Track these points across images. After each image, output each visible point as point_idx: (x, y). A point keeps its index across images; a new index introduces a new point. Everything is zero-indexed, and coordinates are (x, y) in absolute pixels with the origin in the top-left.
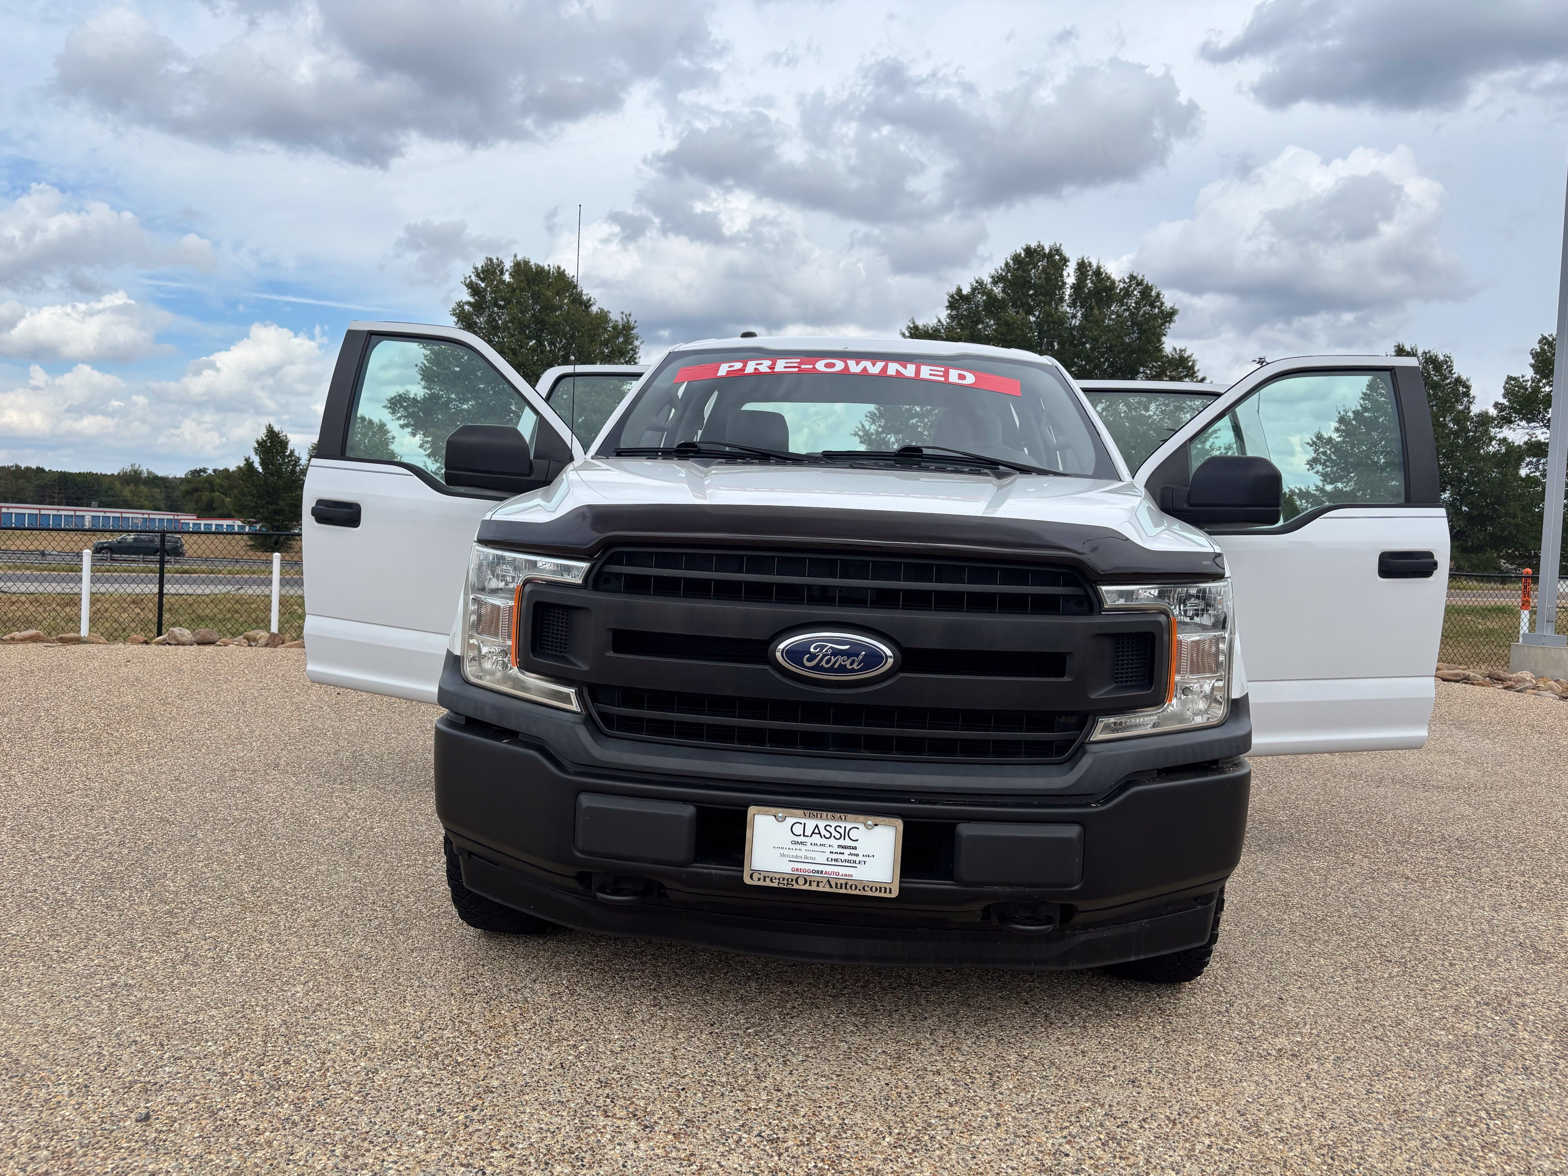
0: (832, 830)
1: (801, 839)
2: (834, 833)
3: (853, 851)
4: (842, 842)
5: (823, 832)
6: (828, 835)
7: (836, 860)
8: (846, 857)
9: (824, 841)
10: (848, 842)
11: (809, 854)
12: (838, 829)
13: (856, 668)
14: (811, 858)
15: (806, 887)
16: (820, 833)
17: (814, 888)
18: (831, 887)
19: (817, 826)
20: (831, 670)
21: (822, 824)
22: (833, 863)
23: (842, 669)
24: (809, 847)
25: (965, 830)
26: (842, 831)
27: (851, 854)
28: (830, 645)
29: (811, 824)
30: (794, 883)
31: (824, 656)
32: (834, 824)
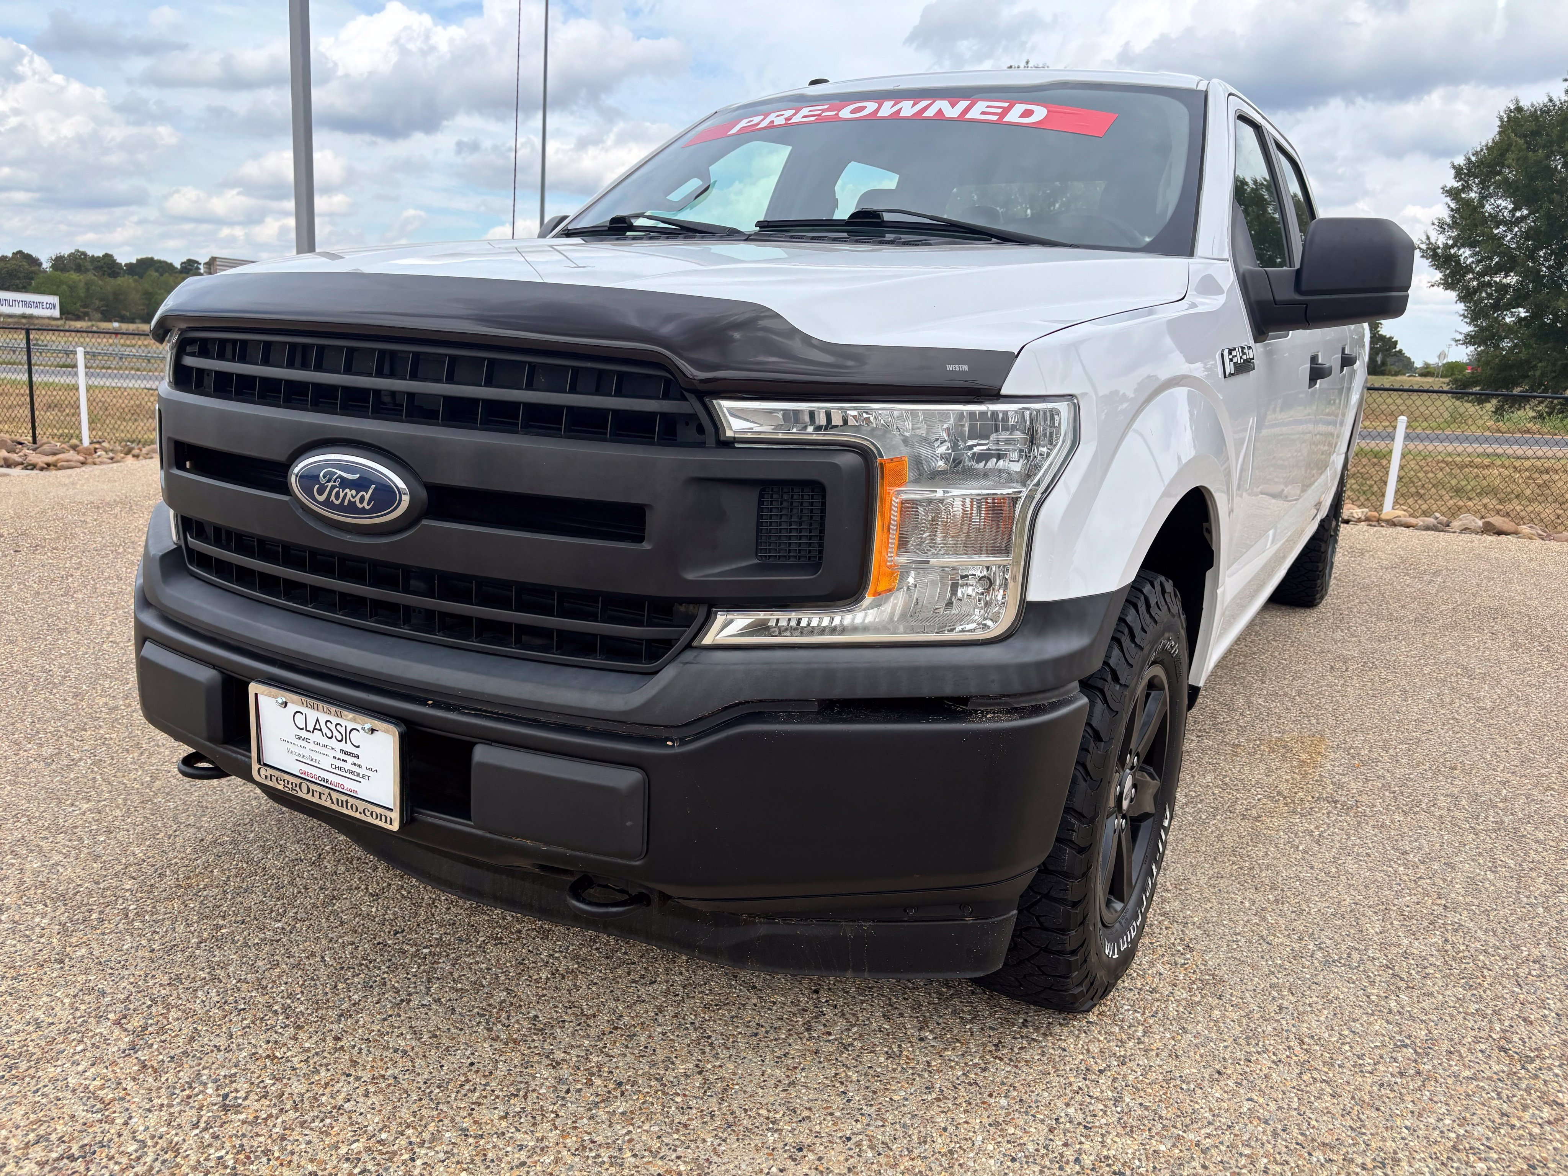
0: (332, 727)
1: (304, 734)
2: (336, 733)
3: (356, 761)
4: (342, 746)
5: (325, 730)
6: (329, 735)
7: (340, 769)
8: (348, 766)
9: (326, 741)
10: (349, 748)
11: (315, 756)
12: (338, 727)
13: (367, 507)
14: (316, 761)
15: (309, 797)
16: (321, 730)
17: (315, 800)
18: (333, 803)
19: (317, 720)
20: (341, 508)
21: (323, 718)
22: (337, 771)
23: (351, 508)
24: (312, 746)
25: (482, 754)
26: (343, 730)
27: (354, 764)
28: (339, 472)
29: (312, 715)
30: (297, 789)
31: (333, 487)
32: (335, 720)
